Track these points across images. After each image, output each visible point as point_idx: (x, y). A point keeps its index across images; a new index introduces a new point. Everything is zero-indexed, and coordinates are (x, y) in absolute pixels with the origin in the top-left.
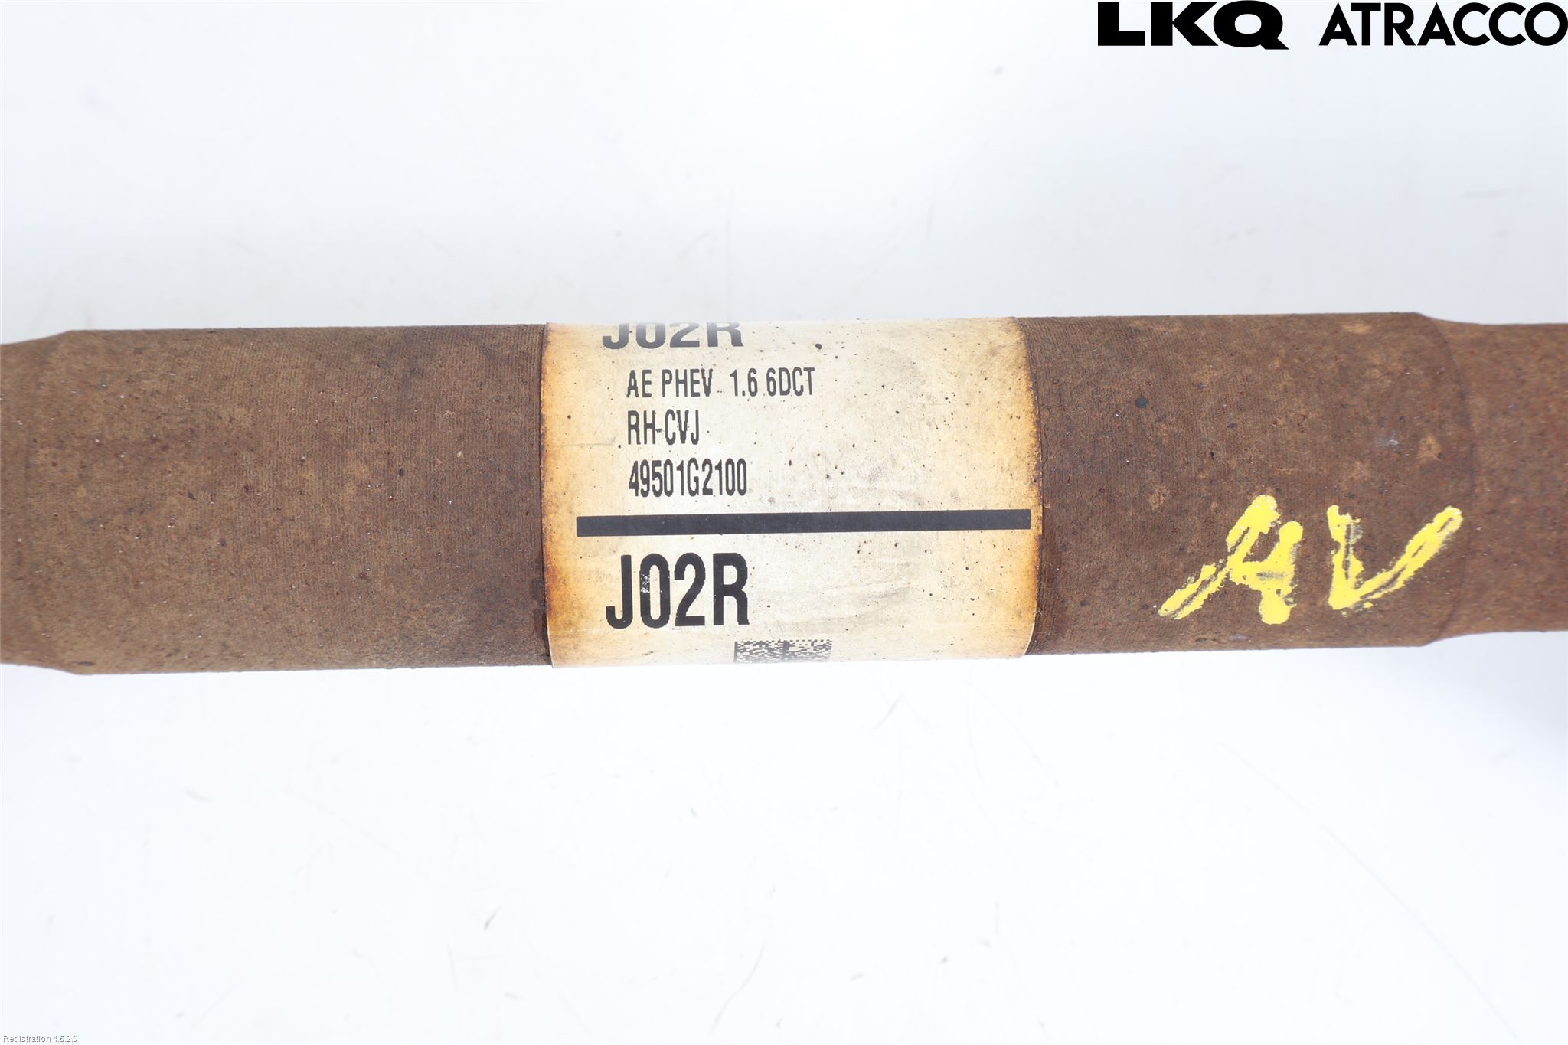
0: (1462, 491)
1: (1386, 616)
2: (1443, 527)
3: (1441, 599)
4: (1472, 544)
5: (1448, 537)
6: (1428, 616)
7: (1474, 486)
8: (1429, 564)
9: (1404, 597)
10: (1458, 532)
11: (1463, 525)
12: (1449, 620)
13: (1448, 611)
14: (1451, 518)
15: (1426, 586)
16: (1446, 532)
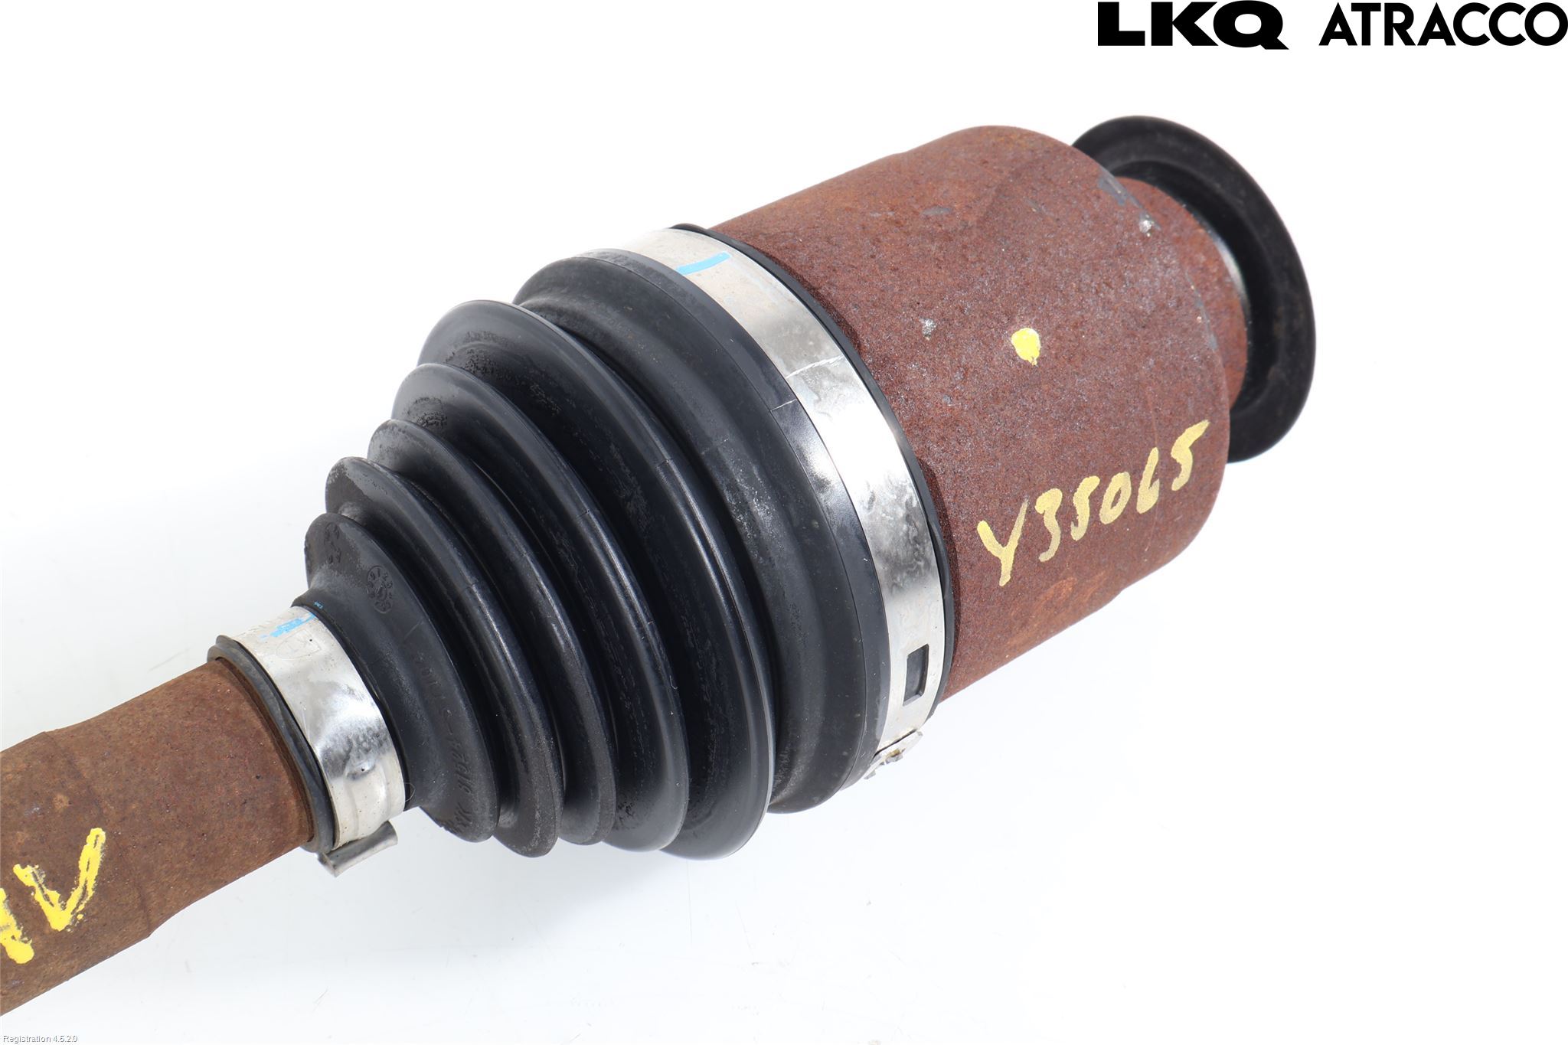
0: (95, 816)
1: (98, 918)
2: (96, 843)
3: (125, 888)
4: (121, 844)
5: (102, 848)
6: (127, 904)
7: (101, 809)
8: (101, 870)
9: (100, 900)
10: (107, 841)
11: (108, 836)
12: (143, 900)
13: (137, 895)
14: (97, 837)
15: (109, 885)
16: (99, 845)
